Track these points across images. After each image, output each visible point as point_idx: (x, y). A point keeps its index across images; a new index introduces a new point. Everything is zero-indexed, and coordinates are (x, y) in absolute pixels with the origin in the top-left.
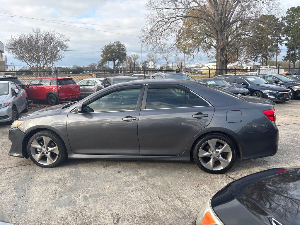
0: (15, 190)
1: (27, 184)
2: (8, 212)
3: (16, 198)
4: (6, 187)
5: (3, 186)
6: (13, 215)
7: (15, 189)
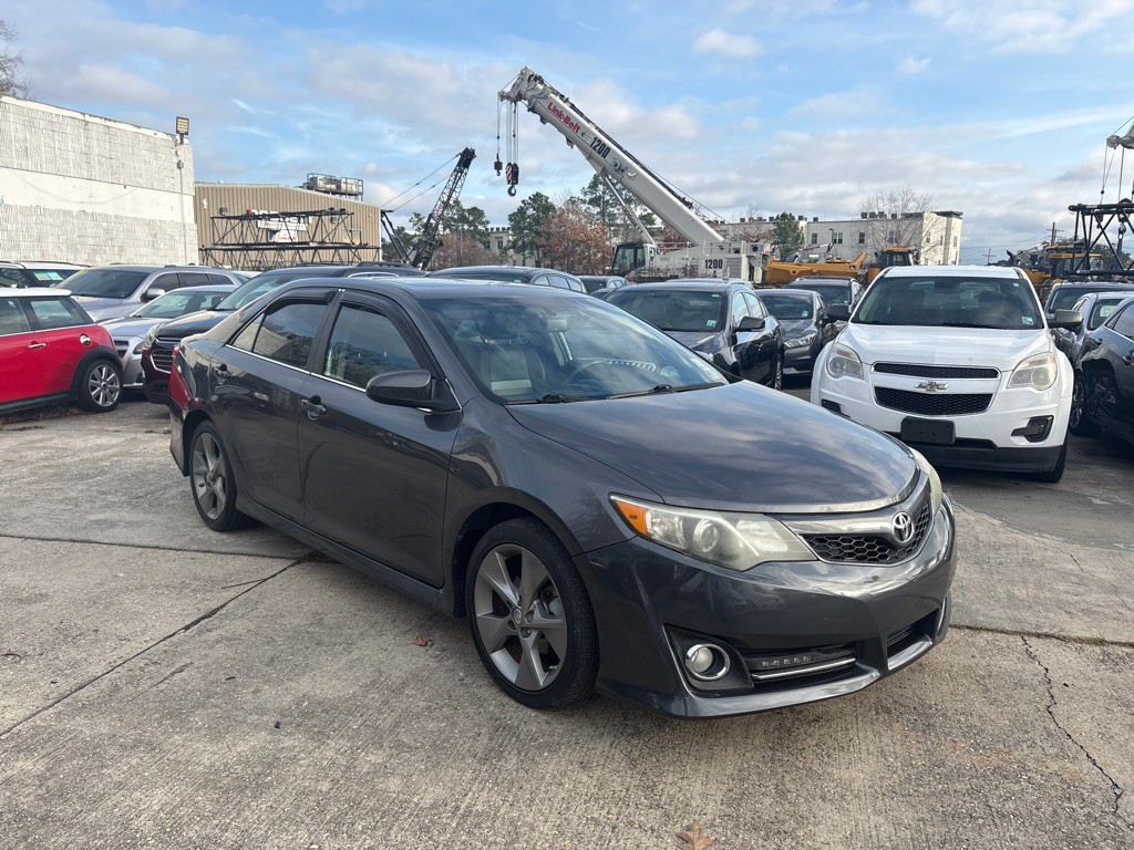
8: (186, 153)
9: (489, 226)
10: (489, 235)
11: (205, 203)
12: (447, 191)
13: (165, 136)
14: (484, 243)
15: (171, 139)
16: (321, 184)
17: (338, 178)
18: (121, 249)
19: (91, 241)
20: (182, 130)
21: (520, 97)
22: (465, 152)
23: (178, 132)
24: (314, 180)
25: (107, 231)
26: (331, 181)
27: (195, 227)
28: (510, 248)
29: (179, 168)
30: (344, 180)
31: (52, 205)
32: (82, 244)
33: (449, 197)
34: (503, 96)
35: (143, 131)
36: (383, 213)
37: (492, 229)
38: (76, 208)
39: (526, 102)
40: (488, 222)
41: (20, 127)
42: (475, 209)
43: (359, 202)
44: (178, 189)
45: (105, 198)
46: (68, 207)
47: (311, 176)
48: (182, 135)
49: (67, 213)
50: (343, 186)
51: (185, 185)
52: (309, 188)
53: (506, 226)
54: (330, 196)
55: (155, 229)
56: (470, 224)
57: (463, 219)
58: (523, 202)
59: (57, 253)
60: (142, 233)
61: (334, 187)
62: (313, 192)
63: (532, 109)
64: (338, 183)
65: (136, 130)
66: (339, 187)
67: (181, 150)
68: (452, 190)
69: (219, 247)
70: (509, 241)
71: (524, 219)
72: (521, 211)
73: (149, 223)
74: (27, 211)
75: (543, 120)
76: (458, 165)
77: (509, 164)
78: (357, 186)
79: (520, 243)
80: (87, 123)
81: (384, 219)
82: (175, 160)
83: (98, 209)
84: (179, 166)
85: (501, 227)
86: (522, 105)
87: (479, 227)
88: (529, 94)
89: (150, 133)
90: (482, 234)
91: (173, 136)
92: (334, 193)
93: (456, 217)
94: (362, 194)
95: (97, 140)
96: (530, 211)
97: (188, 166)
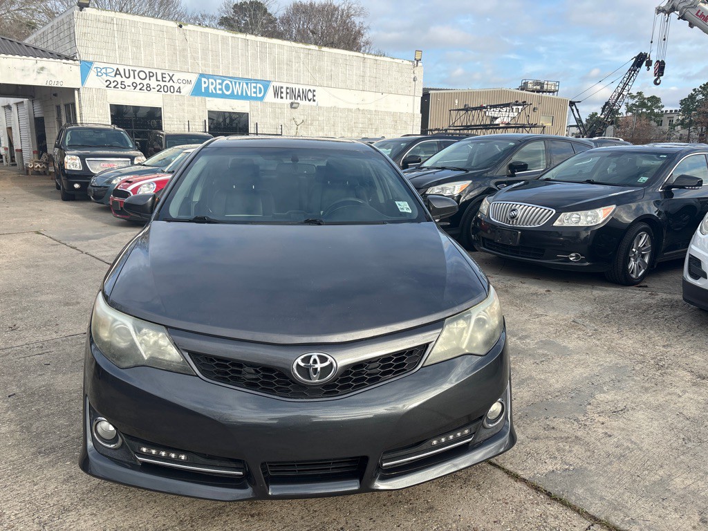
0: (591, 402)
1: (557, 398)
2: (638, 379)
3: (605, 388)
4: (601, 419)
5: (603, 429)
6: (634, 372)
7: (590, 404)
8: (419, 72)
9: (664, 109)
10: (662, 115)
11: (457, 102)
12: (621, 85)
13: (408, 63)
14: (657, 122)
15: (411, 64)
16: (530, 86)
17: (542, 81)
18: (377, 130)
19: (361, 126)
20: (418, 58)
21: (673, 9)
22: (639, 56)
23: (415, 59)
24: (526, 84)
25: (370, 119)
26: (537, 83)
27: (420, 115)
28: (678, 125)
29: (414, 81)
30: (546, 82)
31: (342, 105)
32: (355, 127)
33: (623, 89)
34: (659, 10)
35: (396, 60)
36: (572, 104)
37: (666, 111)
38: (354, 107)
39: (678, 13)
40: (663, 107)
41: (329, 64)
42: (653, 97)
43: (555, 96)
44: (412, 94)
45: (371, 101)
46: (350, 107)
47: (524, 81)
48: (418, 61)
49: (350, 110)
50: (545, 86)
51: (417, 91)
52: (522, 89)
53: (678, 109)
54: (535, 93)
55: (396, 118)
56: (648, 108)
57: (643, 105)
58: (694, 90)
59: (343, 133)
60: (388, 120)
61: (538, 87)
62: (524, 92)
63: (682, 17)
64: (542, 85)
65: (392, 60)
66: (542, 87)
67: (417, 70)
68: (626, 84)
69: (452, 128)
70: (678, 120)
71: (693, 103)
72: (692, 97)
73: (394, 114)
74: (329, 109)
75: (691, 25)
76: (633, 66)
77: (658, 61)
78: (556, 86)
79: (687, 121)
80: (365, 58)
81: (574, 107)
82: (413, 76)
83: (366, 107)
84: (415, 80)
85: (674, 109)
86: (675, 15)
87: (655, 111)
88: (681, 6)
89: (400, 61)
90: (657, 115)
91: (413, 62)
92: (538, 92)
93: (637, 104)
94: (557, 91)
95: (369, 68)
96: (700, 97)
97: (420, 79)
